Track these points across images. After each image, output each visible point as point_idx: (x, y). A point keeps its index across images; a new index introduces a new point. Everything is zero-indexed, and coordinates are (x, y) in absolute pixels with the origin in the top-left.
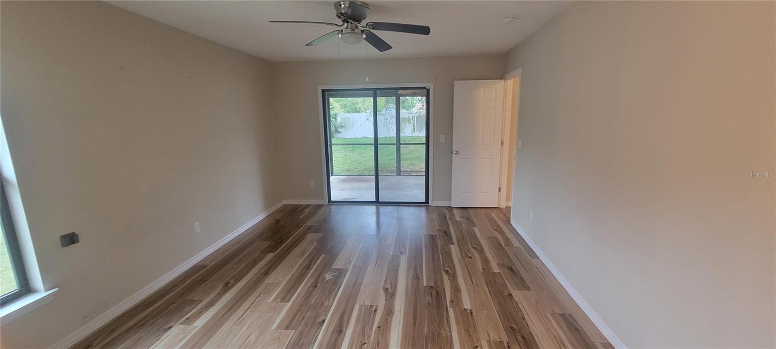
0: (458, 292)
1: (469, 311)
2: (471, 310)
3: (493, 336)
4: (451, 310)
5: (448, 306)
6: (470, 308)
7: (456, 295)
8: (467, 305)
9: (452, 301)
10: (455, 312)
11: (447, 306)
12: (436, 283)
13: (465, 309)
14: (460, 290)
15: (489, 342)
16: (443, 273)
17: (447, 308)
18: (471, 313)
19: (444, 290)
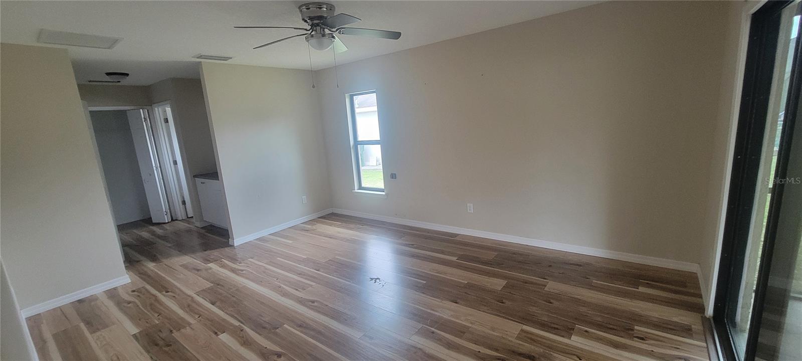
0: (243, 342)
1: (219, 333)
2: (218, 335)
3: (188, 331)
4: (237, 323)
5: (241, 325)
6: (219, 337)
7: (243, 337)
8: (224, 337)
9: (242, 330)
10: (232, 325)
11: (243, 324)
12: (276, 334)
13: (224, 332)
14: (242, 345)
15: (189, 324)
16: (281, 350)
17: (242, 323)
18: (216, 333)
19: (260, 335)
